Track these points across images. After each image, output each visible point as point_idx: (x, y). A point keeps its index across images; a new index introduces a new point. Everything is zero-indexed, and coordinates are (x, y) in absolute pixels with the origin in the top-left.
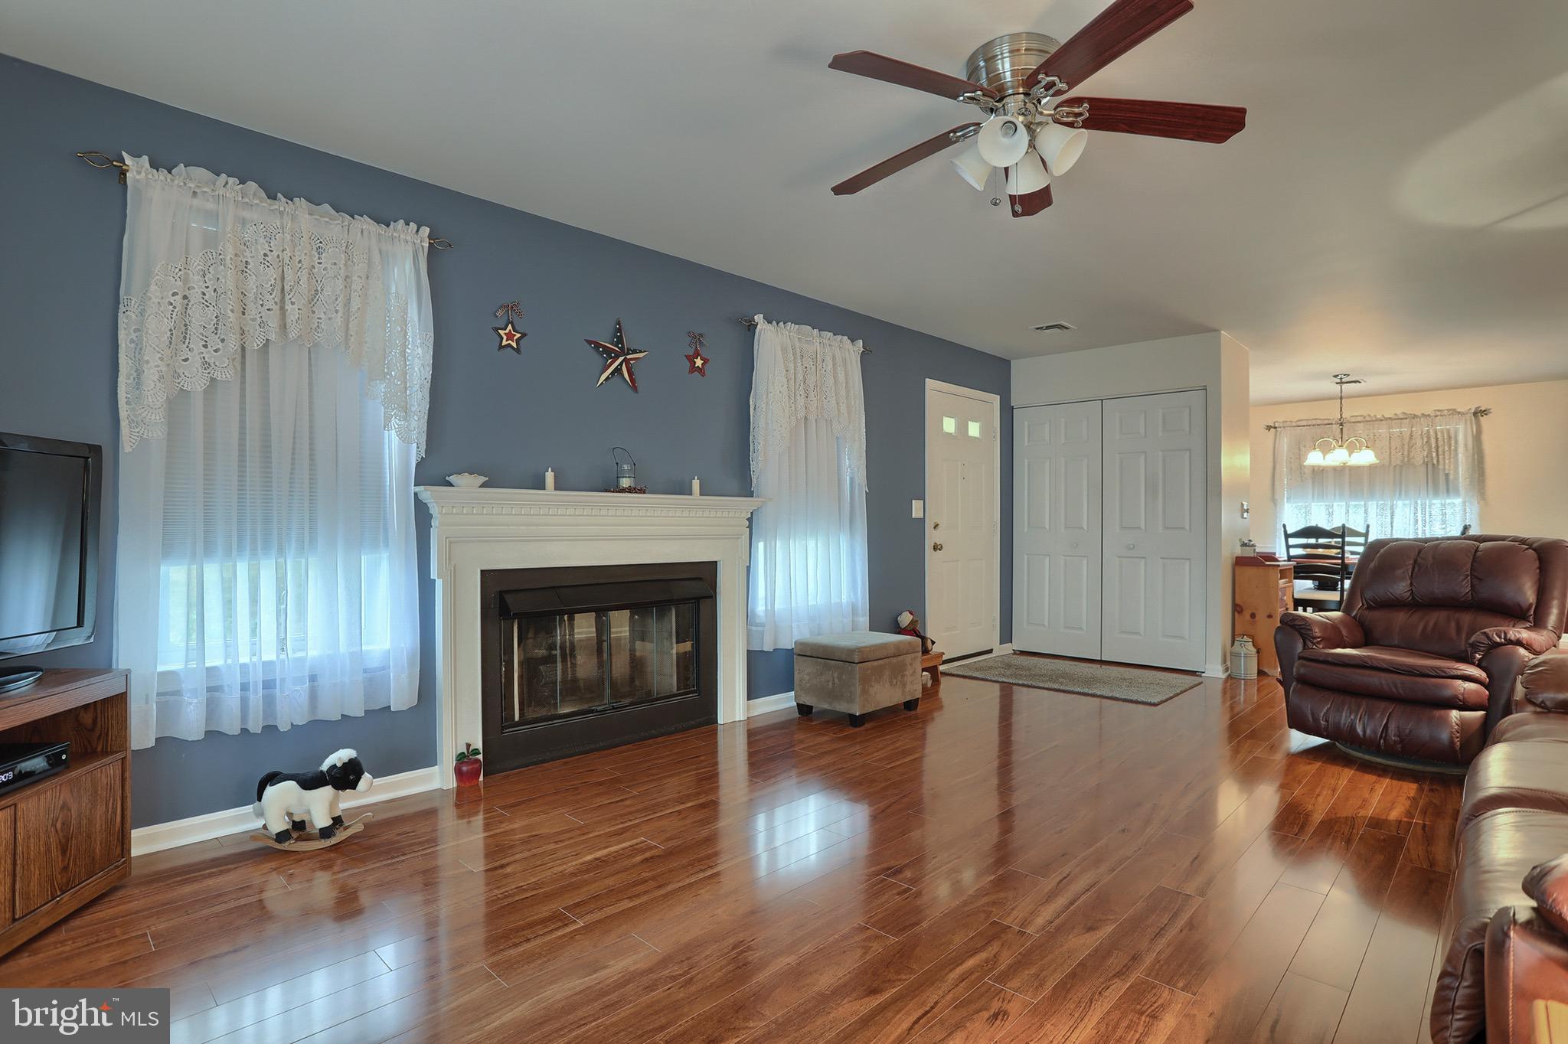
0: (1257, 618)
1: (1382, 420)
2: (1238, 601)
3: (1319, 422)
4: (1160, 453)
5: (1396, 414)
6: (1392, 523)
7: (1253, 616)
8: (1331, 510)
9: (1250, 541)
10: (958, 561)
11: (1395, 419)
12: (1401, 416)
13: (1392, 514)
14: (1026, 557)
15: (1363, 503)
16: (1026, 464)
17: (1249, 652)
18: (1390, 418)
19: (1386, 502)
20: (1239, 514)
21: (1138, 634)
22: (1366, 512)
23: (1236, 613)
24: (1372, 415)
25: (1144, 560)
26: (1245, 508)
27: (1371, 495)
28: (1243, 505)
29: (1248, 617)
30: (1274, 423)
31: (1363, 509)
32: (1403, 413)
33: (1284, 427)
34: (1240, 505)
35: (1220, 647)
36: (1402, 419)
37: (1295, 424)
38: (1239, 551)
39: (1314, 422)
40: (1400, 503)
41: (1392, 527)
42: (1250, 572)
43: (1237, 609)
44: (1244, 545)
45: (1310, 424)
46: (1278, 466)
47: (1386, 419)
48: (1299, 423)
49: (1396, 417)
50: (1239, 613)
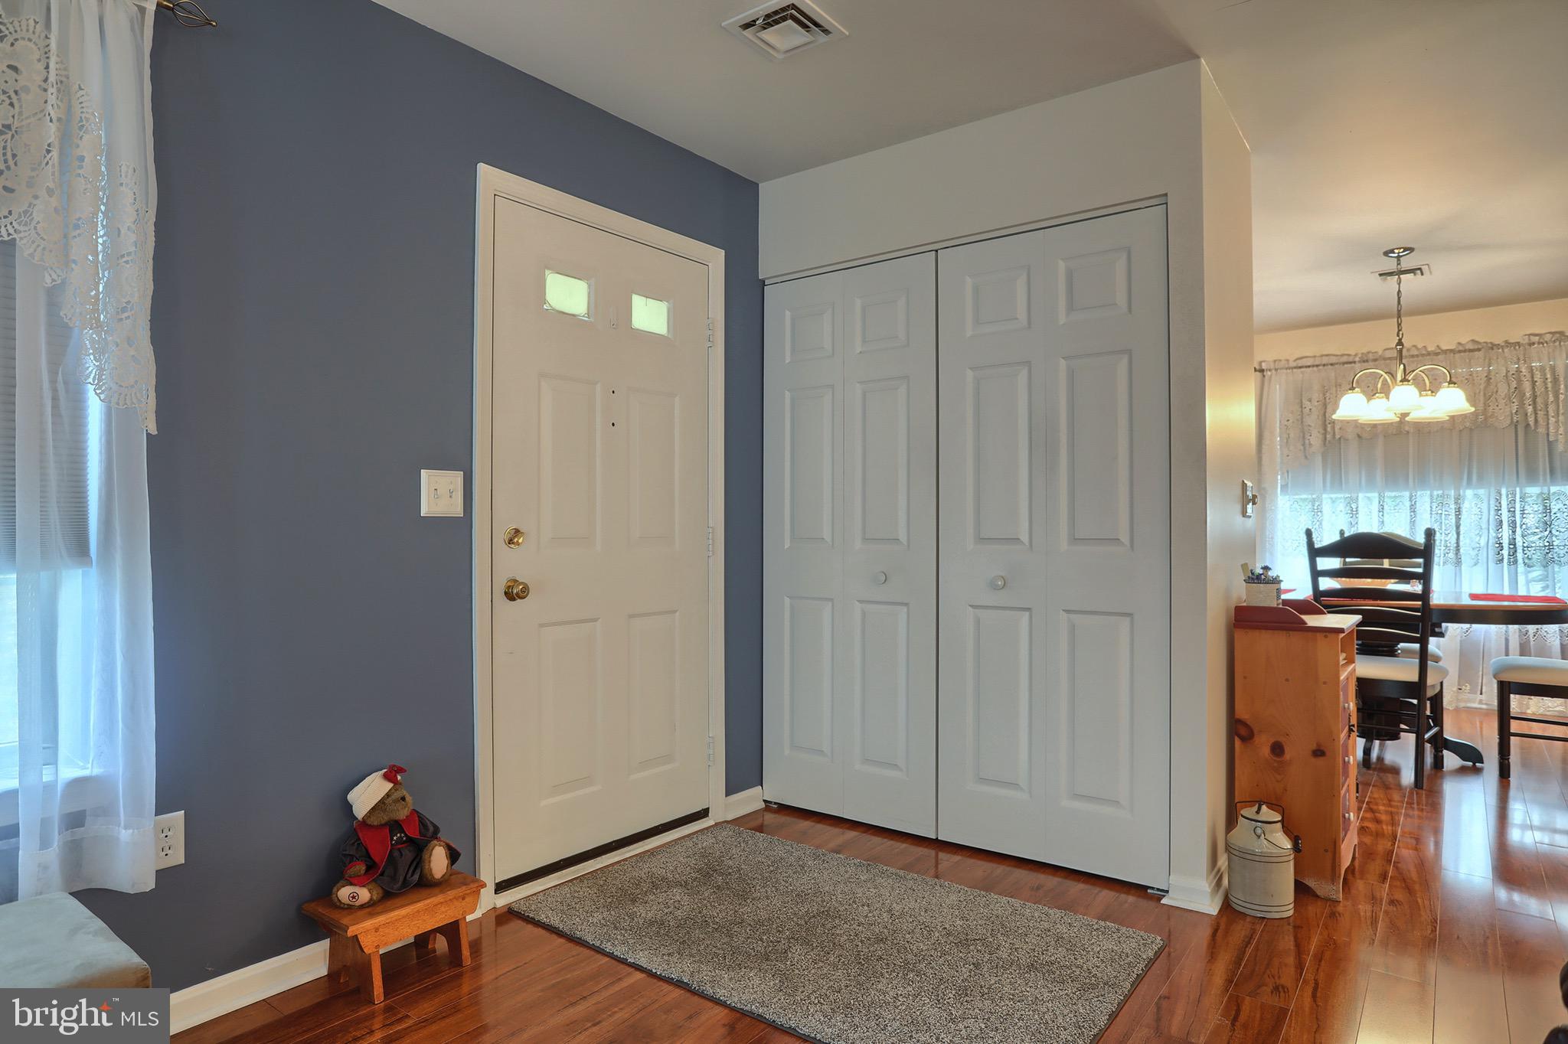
0: (1288, 755)
1: (1437, 354)
2: (1241, 712)
3: (1333, 360)
4: (1063, 363)
5: (1459, 344)
6: (1458, 527)
7: (1277, 749)
8: (1354, 506)
9: (1266, 568)
10: (595, 620)
11: (1460, 352)
12: (1471, 346)
13: (1458, 512)
14: (787, 601)
15: (1407, 494)
16: (788, 401)
17: (1275, 851)
18: (1451, 351)
19: (1446, 492)
20: (1238, 507)
21: (1014, 785)
22: (1413, 509)
23: (1237, 742)
24: (1420, 346)
25: (1027, 613)
26: (1249, 494)
27: (1422, 482)
28: (1244, 486)
29: (1266, 751)
30: (1260, 363)
31: (1408, 504)
32: (1473, 341)
33: (1276, 370)
34: (1240, 487)
35: (1206, 830)
36: (1471, 351)
37: (1294, 364)
38: (1241, 593)
39: (1325, 360)
40: (1469, 493)
41: (1458, 534)
42: (1266, 643)
43: (1239, 730)
44: (1254, 579)
45: (1317, 363)
46: (1266, 434)
47: (1445, 352)
48: (1300, 363)
49: (1461, 348)
50: (1243, 739)
